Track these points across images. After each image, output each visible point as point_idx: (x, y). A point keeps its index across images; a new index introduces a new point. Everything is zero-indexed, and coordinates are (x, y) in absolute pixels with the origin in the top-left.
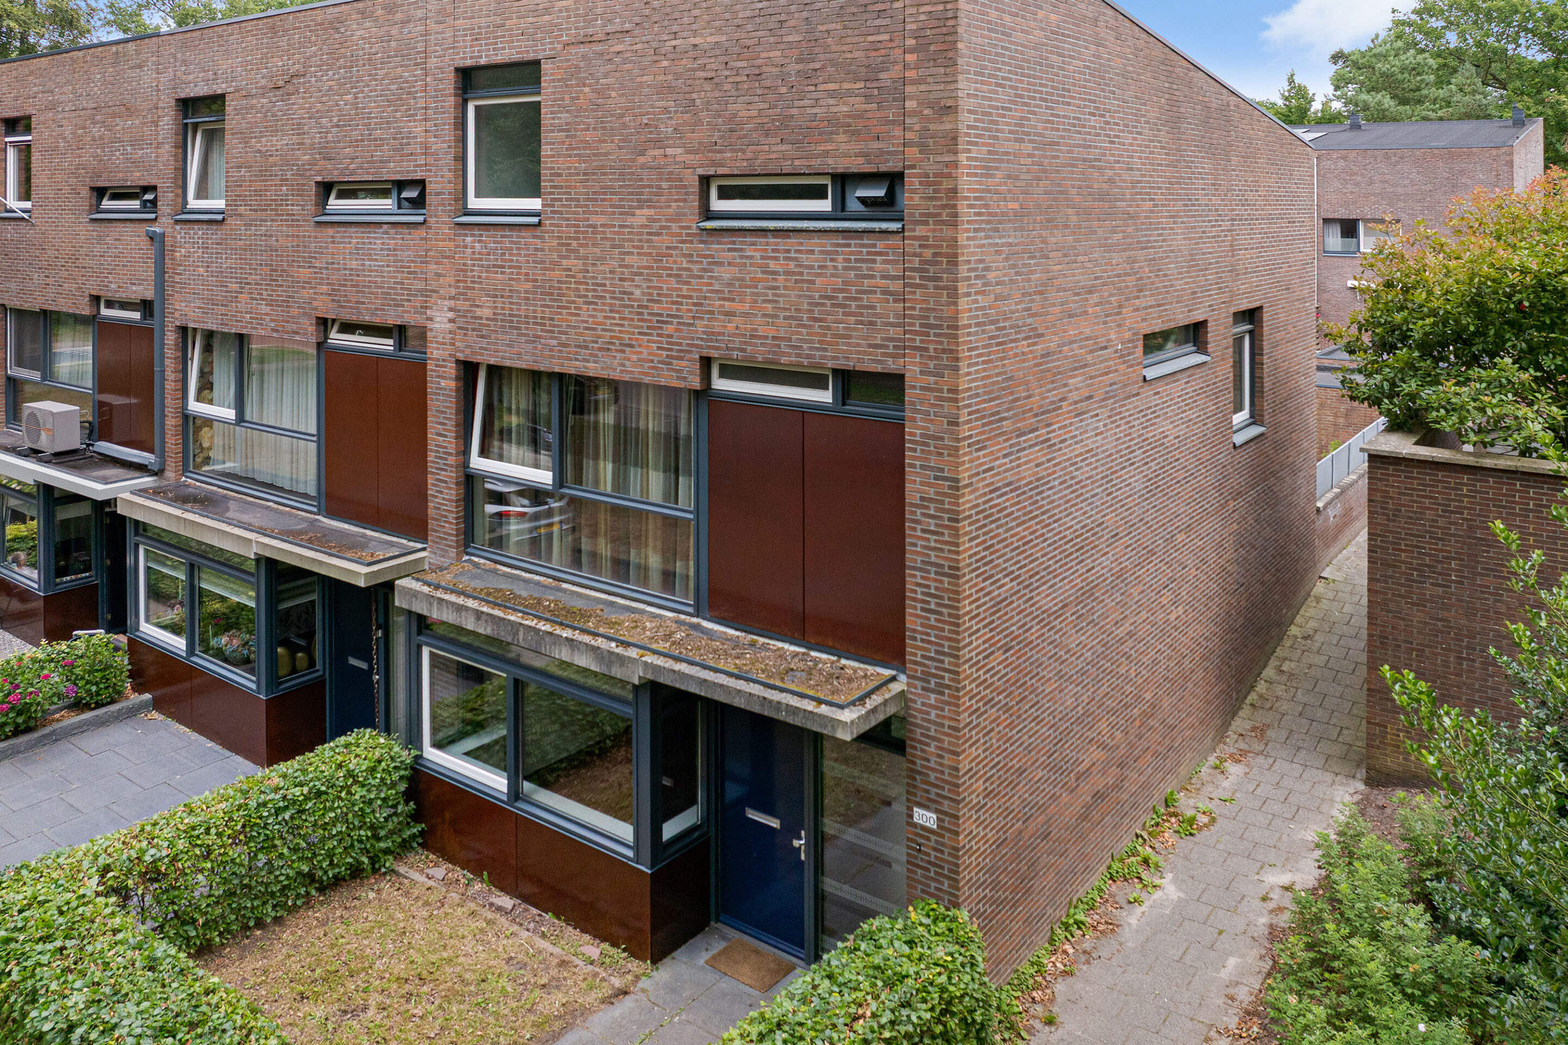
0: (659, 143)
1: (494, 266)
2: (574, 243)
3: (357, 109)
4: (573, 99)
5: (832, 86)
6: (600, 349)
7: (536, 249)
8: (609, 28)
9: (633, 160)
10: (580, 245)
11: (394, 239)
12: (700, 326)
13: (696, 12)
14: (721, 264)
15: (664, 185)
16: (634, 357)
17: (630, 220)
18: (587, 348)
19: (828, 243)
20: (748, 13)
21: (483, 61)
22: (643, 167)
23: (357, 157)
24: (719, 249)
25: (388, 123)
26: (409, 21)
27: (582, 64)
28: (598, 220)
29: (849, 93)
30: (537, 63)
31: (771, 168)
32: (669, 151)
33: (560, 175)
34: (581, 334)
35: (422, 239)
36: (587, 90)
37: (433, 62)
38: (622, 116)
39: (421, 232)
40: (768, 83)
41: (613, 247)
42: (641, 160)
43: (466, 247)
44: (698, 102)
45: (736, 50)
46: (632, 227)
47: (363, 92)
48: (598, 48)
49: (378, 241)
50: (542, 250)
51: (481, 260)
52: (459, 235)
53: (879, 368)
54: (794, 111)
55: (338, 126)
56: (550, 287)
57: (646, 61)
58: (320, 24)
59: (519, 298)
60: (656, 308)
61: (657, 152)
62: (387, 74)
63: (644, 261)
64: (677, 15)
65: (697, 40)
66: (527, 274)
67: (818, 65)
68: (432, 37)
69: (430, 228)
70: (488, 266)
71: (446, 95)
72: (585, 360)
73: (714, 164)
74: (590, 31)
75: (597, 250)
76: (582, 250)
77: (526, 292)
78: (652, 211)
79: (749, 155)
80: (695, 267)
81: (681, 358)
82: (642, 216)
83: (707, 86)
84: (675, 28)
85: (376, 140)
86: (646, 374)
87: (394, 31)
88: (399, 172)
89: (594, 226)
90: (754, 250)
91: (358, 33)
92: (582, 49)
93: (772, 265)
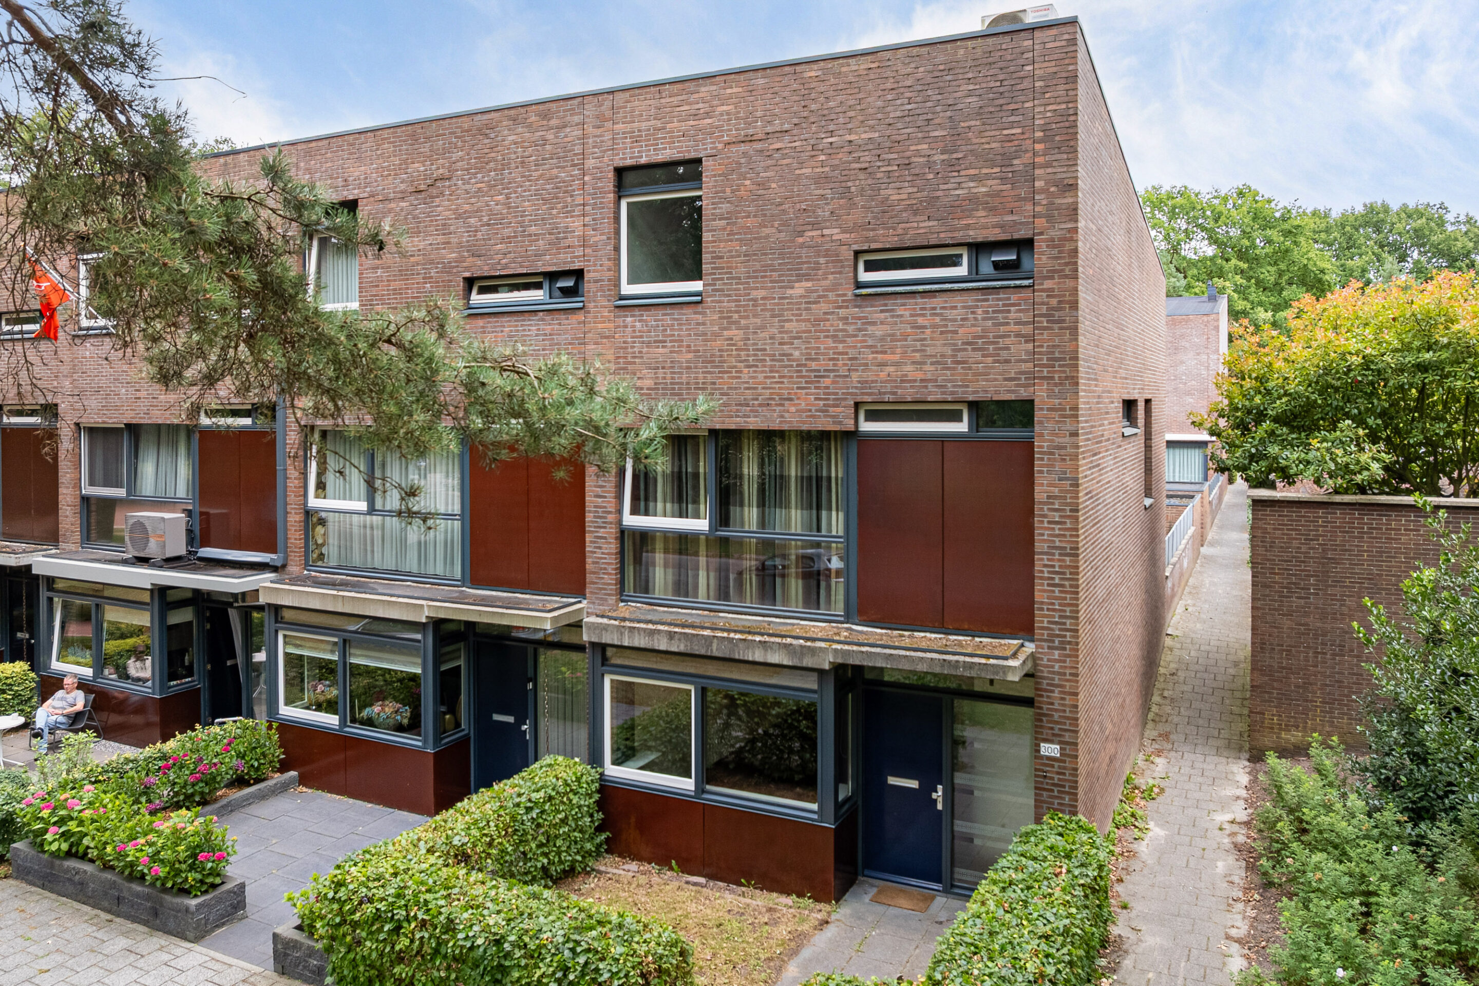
0: (815, 225)
1: (655, 342)
2: (736, 316)
3: (509, 208)
4: (733, 192)
5: (972, 172)
6: (760, 405)
7: (698, 324)
8: (769, 129)
9: (793, 241)
10: (741, 317)
11: (549, 325)
12: (855, 376)
13: (852, 114)
14: (874, 323)
15: (822, 260)
16: (793, 409)
17: (790, 292)
18: (748, 405)
19: (970, 299)
20: (898, 114)
21: (644, 160)
22: (802, 246)
23: (510, 252)
24: (873, 311)
25: (543, 219)
26: (565, 126)
27: (743, 160)
28: (760, 294)
29: (988, 177)
30: (699, 161)
31: (919, 242)
32: (826, 232)
33: (722, 257)
34: (743, 394)
35: (579, 323)
36: (748, 182)
37: (590, 163)
38: (780, 204)
39: (580, 316)
40: (917, 171)
41: (773, 316)
42: (801, 240)
43: (626, 327)
44: (853, 189)
45: (888, 144)
46: (791, 297)
47: (515, 192)
48: (758, 146)
49: (533, 327)
50: (704, 324)
51: (641, 337)
52: (619, 317)
53: (1013, 397)
54: (940, 193)
55: (489, 225)
56: (712, 356)
57: (804, 156)
58: (467, 131)
59: (681, 367)
60: (814, 365)
61: (814, 233)
62: (542, 175)
63: (803, 326)
64: (833, 116)
65: (852, 137)
66: (689, 346)
67: (960, 155)
68: (591, 141)
69: (589, 312)
70: (649, 342)
71: (605, 193)
72: (745, 416)
73: (868, 240)
74: (751, 131)
75: (758, 321)
76: (743, 322)
77: (687, 362)
78: (809, 284)
79: (900, 231)
80: (851, 329)
81: (837, 406)
82: (799, 289)
83: (862, 176)
84: (831, 128)
85: (530, 235)
86: (804, 422)
87: (550, 136)
88: (555, 264)
89: (755, 300)
90: (904, 309)
91: (511, 138)
92: (743, 147)
93: (920, 321)
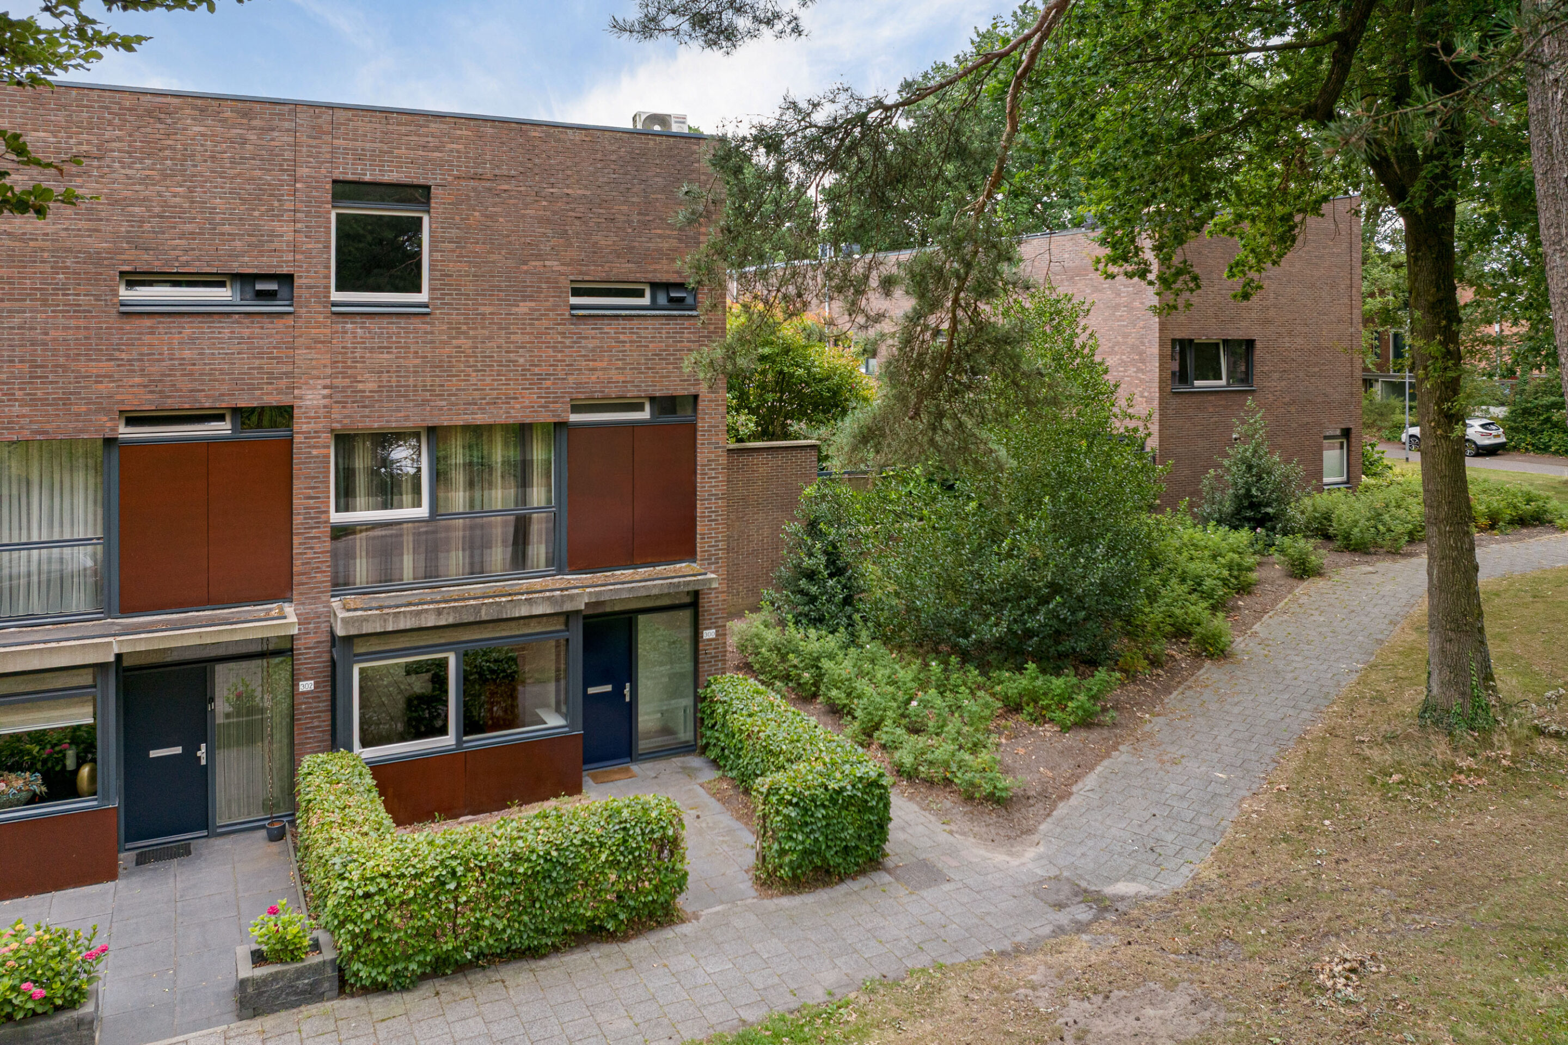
0: (539, 257)
1: (380, 348)
2: (464, 327)
3: (193, 202)
4: (462, 219)
5: (659, 231)
6: (487, 404)
7: (426, 333)
8: (497, 172)
9: (518, 268)
10: (470, 328)
11: (246, 330)
12: (571, 379)
13: (569, 172)
14: (587, 338)
15: (544, 286)
16: (518, 406)
17: (514, 310)
18: (476, 404)
19: (657, 323)
20: (605, 179)
21: (368, 178)
22: (526, 272)
23: (193, 249)
24: (586, 329)
25: (240, 219)
26: (273, 130)
27: (472, 194)
28: (488, 310)
29: (669, 237)
30: (428, 188)
31: (621, 278)
32: (547, 263)
33: (451, 276)
34: (471, 395)
35: (287, 327)
36: (477, 214)
38: (508, 236)
39: (290, 321)
40: (619, 225)
41: (500, 329)
42: (525, 268)
43: (346, 333)
44: (570, 232)
45: (598, 201)
46: (516, 314)
48: (488, 184)
50: (432, 333)
51: (364, 343)
52: (338, 323)
54: (636, 244)
55: (161, 217)
56: (440, 361)
57: (529, 200)
58: (129, 109)
60: (536, 370)
61: (537, 263)
62: (240, 174)
63: (527, 338)
64: (554, 172)
65: (569, 191)
66: (416, 352)
67: (651, 218)
68: (304, 149)
69: (300, 317)
73: (581, 273)
74: (480, 171)
75: (486, 332)
76: (471, 332)
78: (533, 304)
79: (607, 269)
80: (568, 342)
81: (556, 402)
82: (524, 308)
83: (577, 222)
84: (552, 180)
86: (528, 417)
88: (257, 267)
89: (484, 314)
90: (610, 328)
91: (195, 129)
92: (472, 183)
93: (622, 337)
